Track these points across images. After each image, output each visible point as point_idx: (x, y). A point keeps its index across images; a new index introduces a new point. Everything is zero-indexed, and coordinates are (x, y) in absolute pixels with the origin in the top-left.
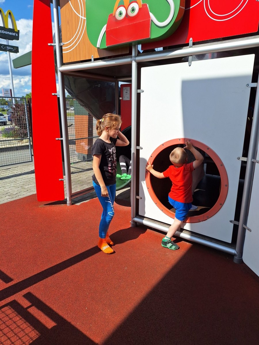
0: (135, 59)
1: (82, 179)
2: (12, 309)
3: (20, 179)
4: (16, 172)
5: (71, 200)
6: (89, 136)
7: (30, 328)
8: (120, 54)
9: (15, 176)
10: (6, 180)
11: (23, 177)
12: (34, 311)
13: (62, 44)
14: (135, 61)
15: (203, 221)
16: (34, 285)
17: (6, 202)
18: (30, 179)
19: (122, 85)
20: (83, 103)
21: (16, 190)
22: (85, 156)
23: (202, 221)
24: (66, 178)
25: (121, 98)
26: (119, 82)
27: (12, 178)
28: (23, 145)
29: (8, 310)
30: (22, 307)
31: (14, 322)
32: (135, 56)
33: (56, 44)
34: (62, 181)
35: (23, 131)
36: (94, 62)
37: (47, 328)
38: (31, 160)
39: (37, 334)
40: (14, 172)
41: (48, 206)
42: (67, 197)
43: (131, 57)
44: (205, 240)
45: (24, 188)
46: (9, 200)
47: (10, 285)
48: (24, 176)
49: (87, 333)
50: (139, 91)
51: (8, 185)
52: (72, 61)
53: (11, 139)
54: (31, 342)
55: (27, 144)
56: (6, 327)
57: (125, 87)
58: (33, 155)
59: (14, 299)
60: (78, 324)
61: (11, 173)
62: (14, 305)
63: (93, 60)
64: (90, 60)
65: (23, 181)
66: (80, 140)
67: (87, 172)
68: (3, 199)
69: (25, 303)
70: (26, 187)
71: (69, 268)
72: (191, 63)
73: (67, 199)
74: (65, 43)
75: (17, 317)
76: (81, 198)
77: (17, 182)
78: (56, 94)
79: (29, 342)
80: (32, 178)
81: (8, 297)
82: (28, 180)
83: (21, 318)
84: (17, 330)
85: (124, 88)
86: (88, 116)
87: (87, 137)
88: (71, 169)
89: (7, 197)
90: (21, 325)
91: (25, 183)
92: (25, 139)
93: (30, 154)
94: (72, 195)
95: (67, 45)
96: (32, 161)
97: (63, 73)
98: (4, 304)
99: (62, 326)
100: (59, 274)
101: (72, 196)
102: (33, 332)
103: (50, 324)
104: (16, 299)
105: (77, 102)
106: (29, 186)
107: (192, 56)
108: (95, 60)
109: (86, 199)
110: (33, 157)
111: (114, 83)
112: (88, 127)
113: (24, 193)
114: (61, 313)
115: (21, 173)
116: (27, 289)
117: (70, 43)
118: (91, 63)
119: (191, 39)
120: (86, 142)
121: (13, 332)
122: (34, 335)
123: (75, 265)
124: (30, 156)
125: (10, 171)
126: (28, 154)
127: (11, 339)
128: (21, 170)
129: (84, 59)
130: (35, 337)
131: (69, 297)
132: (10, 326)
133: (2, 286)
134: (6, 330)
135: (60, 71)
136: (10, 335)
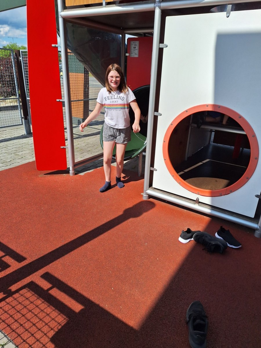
5: (74, 169)
7: (56, 312)
11: (14, 142)
12: (56, 293)
15: (225, 196)
16: (51, 265)
19: (129, 39)
21: (9, 156)
22: (80, 120)
25: (127, 55)
29: (27, 293)
30: (42, 289)
31: (37, 306)
32: (160, 2)
34: (64, 149)
36: (105, 7)
37: (74, 312)
39: (65, 319)
40: (3, 136)
41: (49, 175)
42: (70, 165)
43: (155, 3)
45: (17, 155)
46: (3, 168)
47: (24, 265)
49: (119, 316)
50: (161, 46)
52: (77, 4)
54: (60, 327)
55: (16, 104)
56: (28, 312)
57: (133, 42)
58: (23, 118)
59: (31, 281)
60: (107, 306)
62: (33, 287)
63: (104, 4)
65: (15, 146)
66: (76, 102)
69: (45, 285)
70: (20, 153)
71: (85, 245)
72: (230, 14)
73: (69, 168)
75: (38, 300)
77: (8, 148)
78: (57, 45)
79: (58, 327)
81: (23, 278)
82: (20, 146)
83: (43, 301)
84: (41, 315)
86: (83, 74)
87: (83, 99)
90: (45, 309)
91: (17, 149)
93: (20, 116)
94: (75, 164)
96: (22, 124)
97: (66, 20)
98: (20, 286)
99: (90, 309)
100: (76, 251)
102: (59, 316)
103: (77, 307)
104: (34, 280)
109: (89, 168)
112: (84, 87)
113: (19, 161)
114: (86, 294)
115: (11, 137)
116: (43, 269)
121: (37, 317)
122: (62, 319)
123: (92, 241)
124: (20, 119)
126: (17, 116)
127: (36, 325)
128: (10, 135)
129: (93, 3)
130: (63, 322)
131: (92, 277)
132: (32, 311)
133: (14, 266)
134: (29, 315)
135: (61, 16)
136: (35, 320)
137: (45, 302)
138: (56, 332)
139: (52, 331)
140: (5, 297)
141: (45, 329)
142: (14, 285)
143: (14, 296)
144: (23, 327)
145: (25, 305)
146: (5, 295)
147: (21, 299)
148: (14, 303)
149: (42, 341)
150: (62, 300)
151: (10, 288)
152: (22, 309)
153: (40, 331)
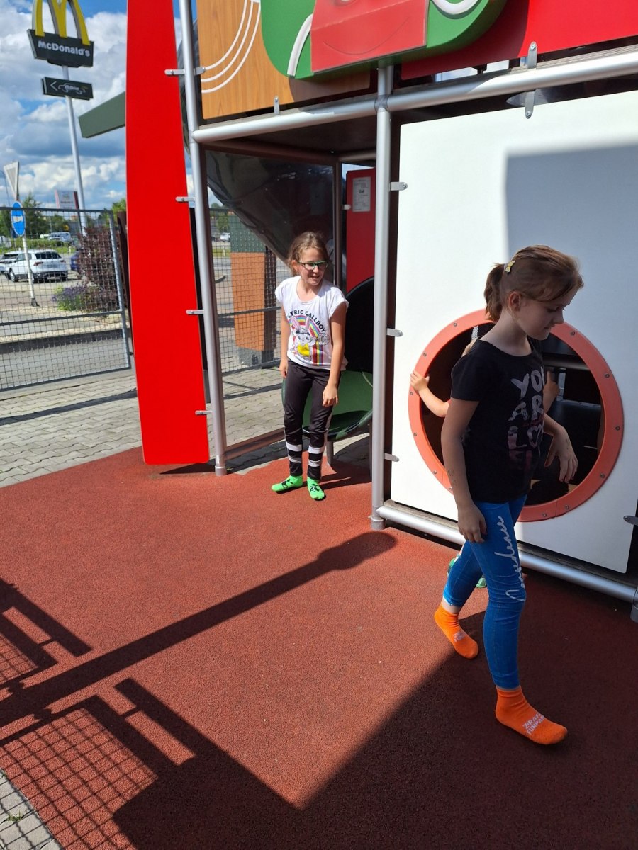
0: (385, 102)
1: (250, 411)
2: (90, 715)
3: (102, 410)
4: (92, 394)
5: (225, 461)
6: (266, 306)
7: (134, 761)
8: (347, 90)
9: (92, 405)
10: (70, 414)
11: (109, 406)
12: (142, 723)
13: (199, 70)
14: (386, 107)
15: (555, 519)
16: (140, 663)
17: (70, 466)
18: (127, 412)
19: (349, 173)
20: (253, 222)
21: (94, 437)
22: (257, 355)
23: (553, 517)
24: (211, 409)
25: (347, 207)
26: (343, 165)
27: (84, 409)
28: (108, 328)
29: (82, 719)
30: (114, 712)
31: (97, 747)
32: (386, 96)
33: (186, 71)
34: (204, 417)
35: (108, 294)
36: (280, 114)
37: (172, 763)
38: (127, 366)
39: (150, 776)
40: (89, 394)
41: (171, 475)
42: (216, 455)
43: (376, 99)
44: (558, 563)
45: (112, 433)
46: (78, 460)
47: (85, 661)
48: (112, 404)
49: (268, 779)
50: (394, 186)
51: (74, 424)
52: (226, 113)
53: (80, 313)
54: (136, 792)
55: (118, 326)
56: (78, 758)
57: (359, 179)
58: (131, 354)
59: (94, 694)
60: (244, 757)
61: (81, 396)
62: (95, 707)
63: (277, 108)
64: (269, 110)
65: (111, 415)
66: (244, 315)
67: (261, 394)
68: (64, 459)
69: (121, 704)
70: (118, 430)
71: (221, 625)
72: (532, 110)
73: (214, 460)
74: (207, 68)
75: (101, 734)
76: (250, 458)
77: (94, 418)
78: (186, 199)
79: (132, 792)
80: (131, 409)
81: (80, 689)
82: (121, 414)
83: (112, 736)
84: (103, 765)
85: (356, 180)
86: (263, 255)
87: (263, 308)
88: (225, 387)
89: (74, 454)
90: (112, 753)
91: (113, 421)
92: (113, 313)
93: (125, 351)
94: (226, 450)
95: (213, 72)
96: (130, 368)
97: (204, 146)
98: (71, 704)
99: (208, 759)
100: (199, 637)
101: (226, 452)
102: (140, 771)
103: (179, 753)
104: (100, 694)
105: (238, 219)
106: (124, 428)
107: (534, 90)
108: (284, 108)
109: (260, 460)
110: (132, 358)
111: (330, 169)
112: (265, 282)
113: (113, 445)
114: (204, 729)
115: (104, 397)
116: (123, 671)
117: (220, 68)
118: (274, 116)
119: (533, 46)
120: (259, 319)
121: (95, 768)
122: (142, 776)
123: (238, 617)
124: (126, 356)
125: (79, 392)
126: (120, 350)
127: (90, 784)
128: (103, 391)
129: (255, 108)
130: (146, 783)
131: (224, 693)
132: (87, 755)
133: (66, 661)
134: (78, 764)
135: (194, 140)
136: (88, 774)
137: (116, 740)
138: (128, 801)
139: (120, 799)
140: (37, 723)
141: (107, 794)
142: (58, 701)
143: (56, 723)
144: (63, 786)
145: (74, 743)
146: (37, 721)
147: (67, 731)
148: (53, 737)
149: (95, 819)
150: (152, 738)
151: (49, 707)
152: (66, 750)
153: (94, 797)
